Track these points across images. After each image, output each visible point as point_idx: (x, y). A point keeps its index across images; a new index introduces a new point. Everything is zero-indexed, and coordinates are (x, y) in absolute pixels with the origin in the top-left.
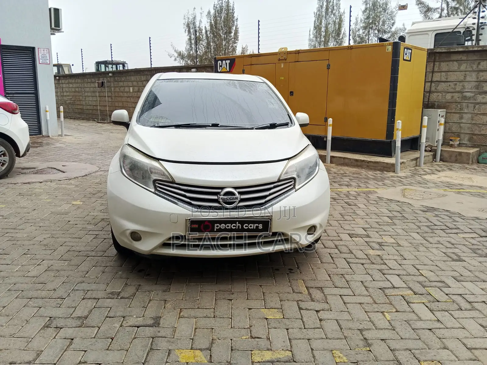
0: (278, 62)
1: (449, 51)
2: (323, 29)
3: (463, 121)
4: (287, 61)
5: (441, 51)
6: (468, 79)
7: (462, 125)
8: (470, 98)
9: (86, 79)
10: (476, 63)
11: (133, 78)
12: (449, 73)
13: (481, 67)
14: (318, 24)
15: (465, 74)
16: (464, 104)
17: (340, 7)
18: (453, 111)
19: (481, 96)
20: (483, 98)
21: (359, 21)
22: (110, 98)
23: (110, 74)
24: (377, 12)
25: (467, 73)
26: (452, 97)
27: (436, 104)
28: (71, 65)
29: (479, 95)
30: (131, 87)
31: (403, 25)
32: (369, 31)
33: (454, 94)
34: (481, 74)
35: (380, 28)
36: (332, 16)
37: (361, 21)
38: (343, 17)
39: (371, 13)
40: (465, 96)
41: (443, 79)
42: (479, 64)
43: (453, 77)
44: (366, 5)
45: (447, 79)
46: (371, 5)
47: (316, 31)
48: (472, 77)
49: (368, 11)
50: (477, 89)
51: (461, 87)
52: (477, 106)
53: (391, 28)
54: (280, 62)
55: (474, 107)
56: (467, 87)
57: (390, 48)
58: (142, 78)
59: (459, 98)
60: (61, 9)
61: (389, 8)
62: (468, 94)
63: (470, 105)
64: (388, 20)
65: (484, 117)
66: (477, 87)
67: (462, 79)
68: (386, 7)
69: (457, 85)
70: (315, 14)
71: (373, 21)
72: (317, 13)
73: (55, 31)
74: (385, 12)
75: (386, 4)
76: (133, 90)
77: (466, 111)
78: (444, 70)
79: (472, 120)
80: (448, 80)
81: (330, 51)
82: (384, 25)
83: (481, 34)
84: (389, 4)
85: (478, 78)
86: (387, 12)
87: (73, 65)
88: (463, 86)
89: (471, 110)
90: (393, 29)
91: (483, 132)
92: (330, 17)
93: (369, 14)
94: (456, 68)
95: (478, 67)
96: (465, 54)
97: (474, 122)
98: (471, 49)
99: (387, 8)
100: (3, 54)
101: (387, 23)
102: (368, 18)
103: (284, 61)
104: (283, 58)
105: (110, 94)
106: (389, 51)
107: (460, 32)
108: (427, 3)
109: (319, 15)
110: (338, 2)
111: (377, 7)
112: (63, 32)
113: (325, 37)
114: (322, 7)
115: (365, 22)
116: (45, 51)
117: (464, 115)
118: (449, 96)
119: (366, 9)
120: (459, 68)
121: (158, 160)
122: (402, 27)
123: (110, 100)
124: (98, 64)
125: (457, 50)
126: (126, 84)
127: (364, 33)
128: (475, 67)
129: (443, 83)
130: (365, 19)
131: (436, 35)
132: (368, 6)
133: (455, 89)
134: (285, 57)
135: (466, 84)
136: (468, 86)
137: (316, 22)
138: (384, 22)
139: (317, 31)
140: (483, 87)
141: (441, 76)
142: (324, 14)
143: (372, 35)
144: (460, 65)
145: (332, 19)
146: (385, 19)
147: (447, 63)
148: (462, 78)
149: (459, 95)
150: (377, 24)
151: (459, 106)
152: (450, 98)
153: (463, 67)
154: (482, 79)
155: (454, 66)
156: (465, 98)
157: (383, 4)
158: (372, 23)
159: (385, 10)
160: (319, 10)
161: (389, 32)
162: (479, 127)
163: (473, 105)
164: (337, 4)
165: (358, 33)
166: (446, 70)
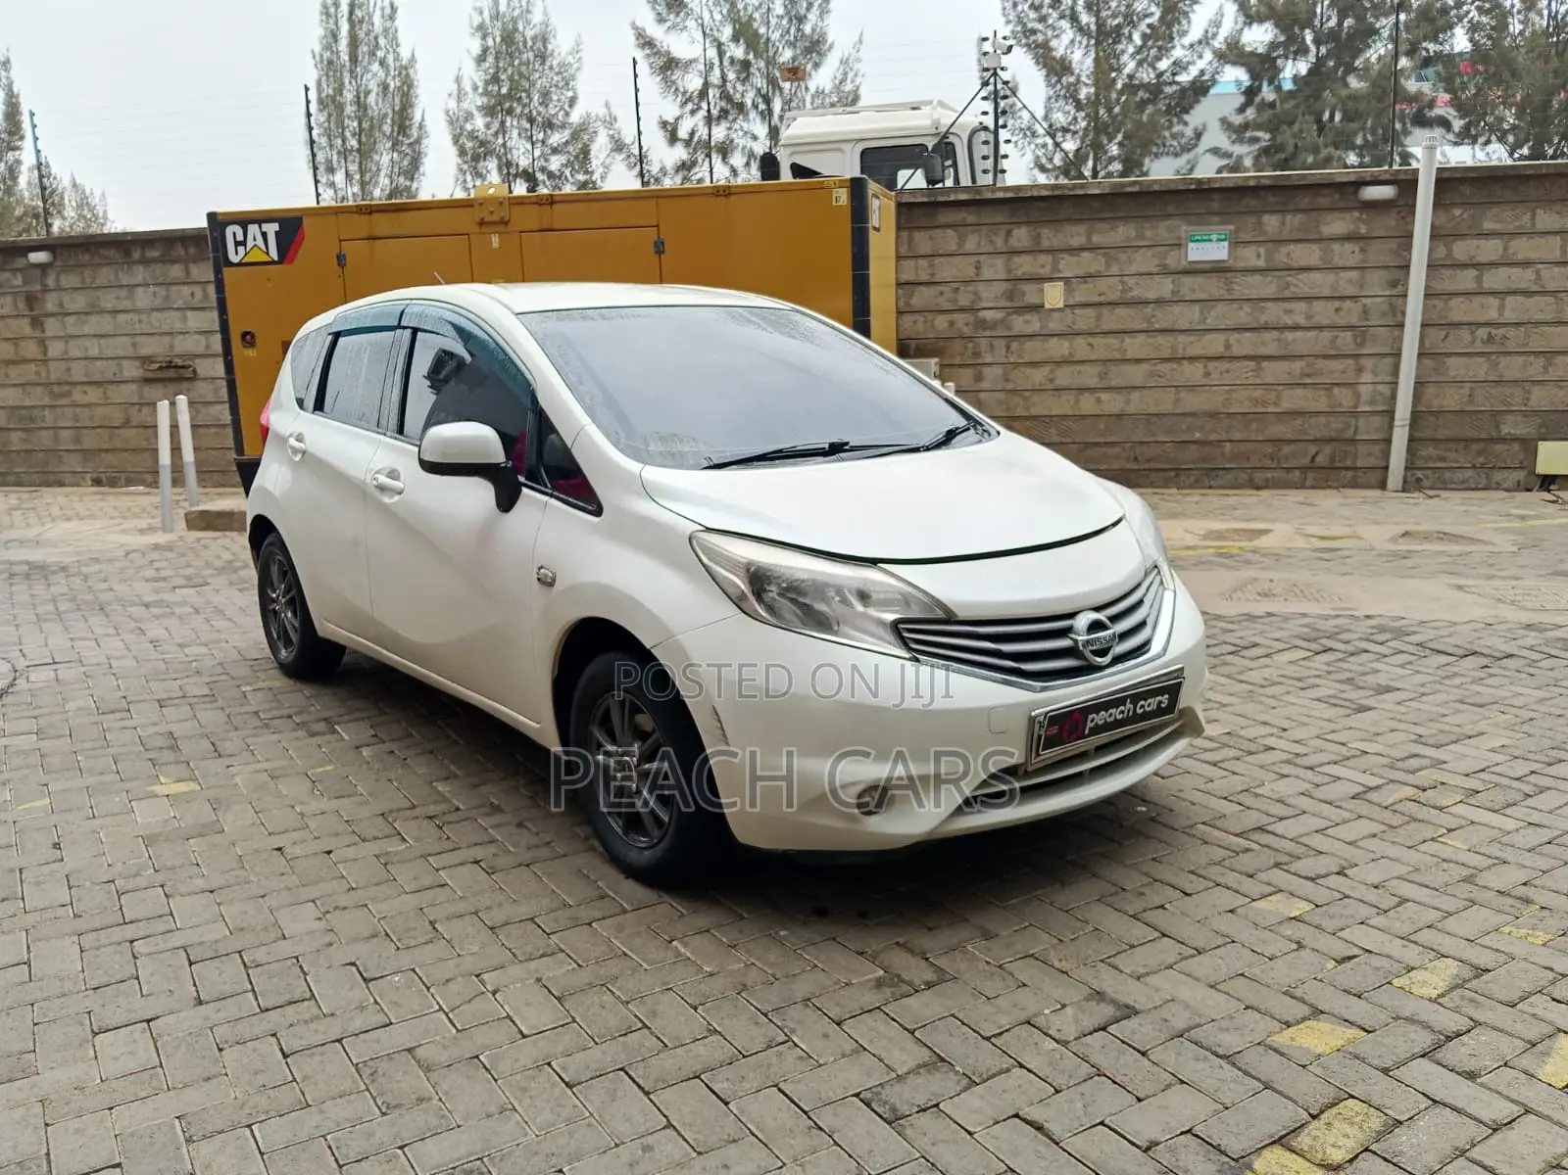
0: (477, 229)
1: (933, 199)
2: (349, 110)
3: (985, 385)
4: (511, 227)
5: (912, 200)
6: (986, 274)
7: (983, 395)
8: (994, 325)
10: (1003, 233)
12: (937, 261)
13: (1014, 242)
14: (331, 92)
15: (978, 262)
16: (984, 342)
17: (396, 39)
18: (957, 361)
19: (1021, 319)
20: (1027, 322)
21: (468, 88)
24: (520, 64)
25: (982, 258)
26: (952, 323)
27: (913, 344)
29: (1015, 316)
31: (607, 106)
32: (503, 123)
33: (956, 316)
34: (1017, 260)
35: (534, 113)
36: (375, 67)
37: (475, 88)
38: (411, 71)
39: (501, 65)
40: (984, 321)
41: (925, 277)
42: (1009, 233)
43: (947, 270)
44: (484, 38)
45: (933, 275)
46: (498, 39)
47: (325, 113)
48: (995, 269)
49: (491, 59)
50: (1011, 298)
51: (972, 297)
52: (1014, 345)
53: (567, 114)
54: (485, 229)
55: (1008, 347)
56: (984, 295)
57: (843, 196)
59: (967, 324)
61: (553, 51)
62: (989, 315)
63: (996, 342)
64: (553, 89)
65: (1033, 371)
66: (1010, 295)
67: (972, 275)
68: (545, 48)
69: (960, 292)
70: (317, 57)
71: (511, 89)
72: (321, 56)
74: (543, 63)
75: (545, 41)
77: (988, 360)
78: (922, 252)
79: (1007, 380)
80: (937, 279)
81: (661, 201)
82: (547, 106)
83: (1005, 156)
84: (552, 40)
85: (1009, 271)
86: (548, 64)
88: (976, 294)
89: (1000, 354)
90: (575, 117)
91: (1034, 411)
92: (367, 71)
93: (498, 67)
94: (953, 247)
95: (1006, 241)
96: (973, 209)
97: (1010, 386)
98: (989, 196)
99: (548, 52)
101: (555, 98)
102: (495, 79)
103: (501, 228)
104: (496, 218)
106: (841, 203)
107: (923, 147)
108: (665, 44)
109: (330, 62)
110: (388, 24)
111: (517, 48)
113: (359, 134)
114: (335, 36)
115: (486, 93)
117: (986, 371)
118: (941, 322)
119: (485, 50)
120: (960, 246)
121: (873, 562)
122: (602, 112)
125: (952, 198)
127: (488, 126)
128: (999, 242)
129: (923, 289)
130: (487, 83)
131: (864, 153)
132: (490, 42)
133: (955, 301)
134: (504, 213)
135: (981, 287)
136: (990, 294)
137: (324, 85)
138: (545, 96)
139: (330, 115)
140: (1024, 294)
141: (917, 268)
142: (345, 57)
143: (515, 133)
144: (962, 239)
145: (373, 76)
146: (548, 85)
147: (930, 233)
148: (971, 272)
149: (968, 317)
150: (526, 101)
151: (970, 345)
152: (946, 325)
153: (971, 244)
154: (1019, 273)
155: (949, 240)
156: (982, 324)
157: (534, 39)
158: (510, 96)
159: (542, 57)
160: (327, 47)
161: (563, 126)
162: (1025, 398)
163: (1003, 342)
164: (386, 30)
165: (469, 127)
166: (928, 251)
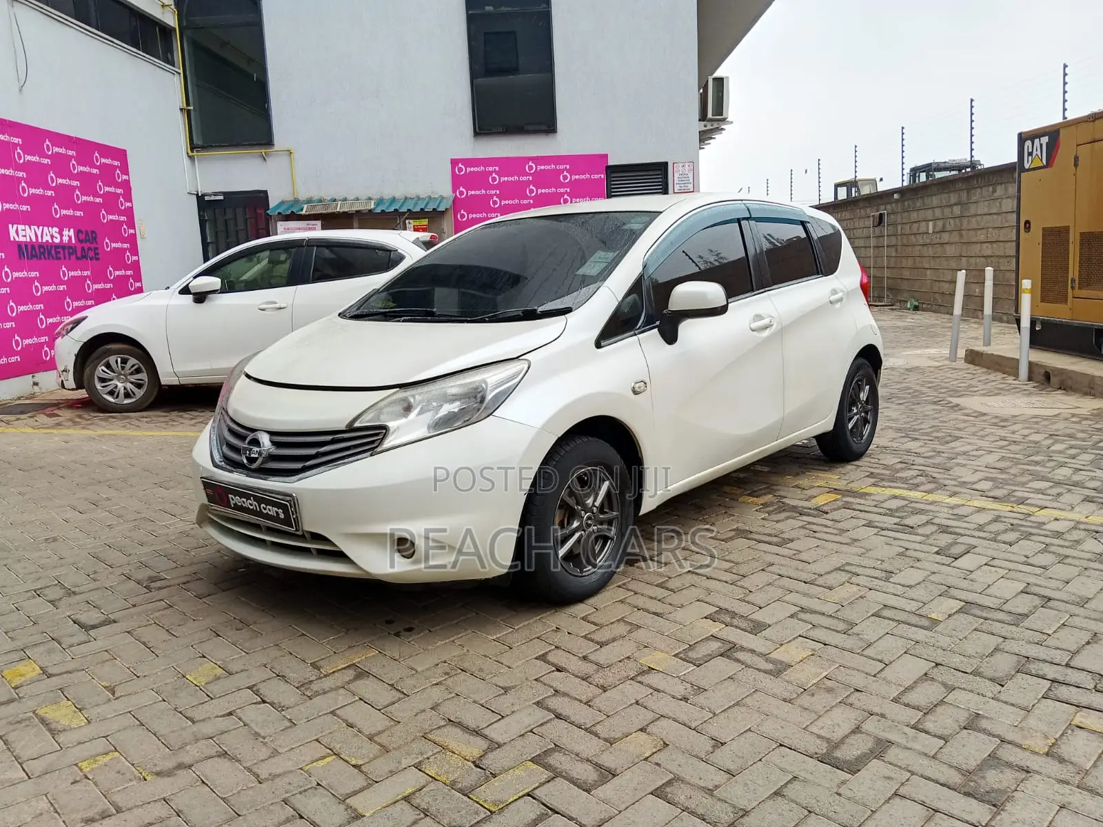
9: (858, 210)
11: (935, 201)
22: (893, 249)
23: (896, 196)
28: (878, 180)
30: (931, 220)
58: (952, 198)
60: (727, 78)
73: (720, 122)
76: (934, 227)
87: (881, 180)
100: (612, 183)
105: (893, 241)
112: (732, 122)
116: (687, 167)
123: (894, 254)
124: (915, 171)
126: (922, 214)
